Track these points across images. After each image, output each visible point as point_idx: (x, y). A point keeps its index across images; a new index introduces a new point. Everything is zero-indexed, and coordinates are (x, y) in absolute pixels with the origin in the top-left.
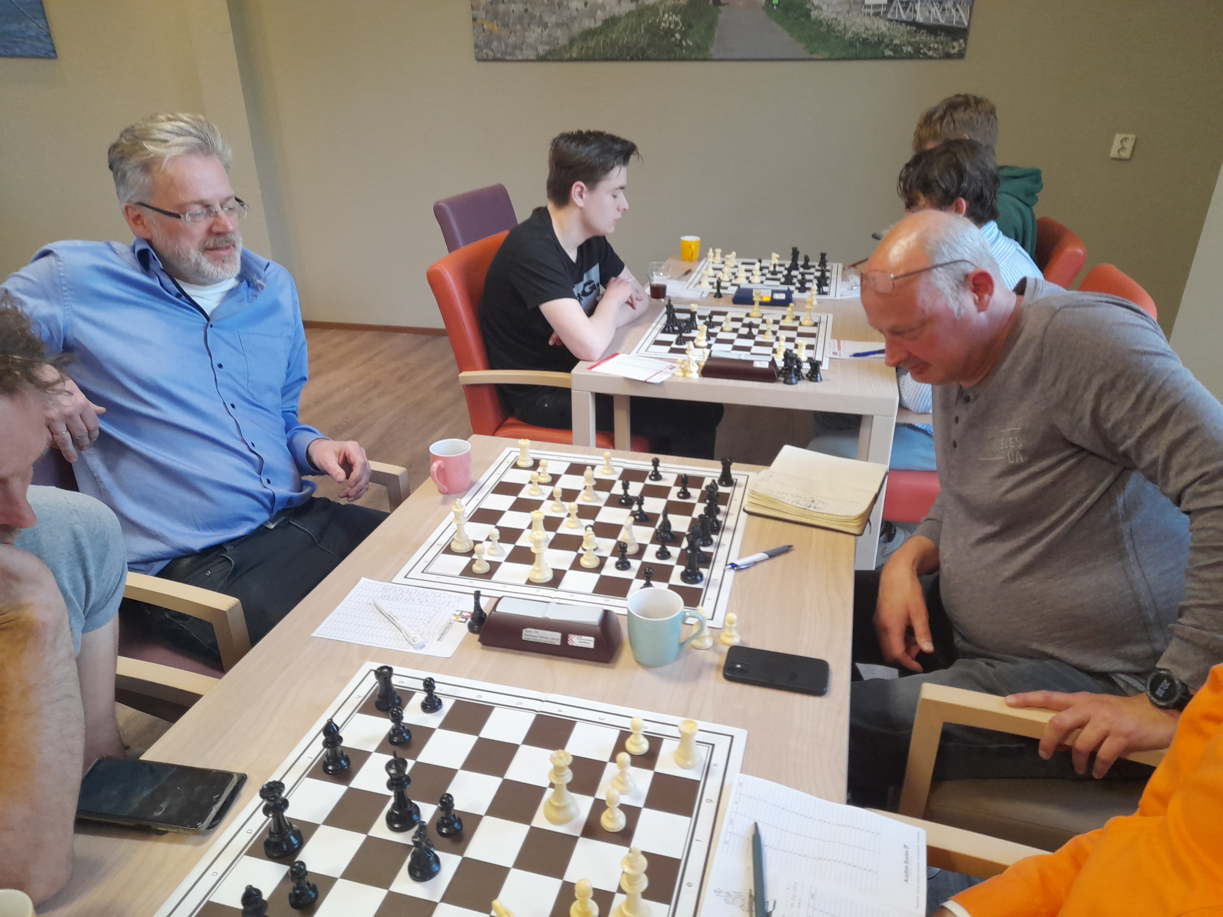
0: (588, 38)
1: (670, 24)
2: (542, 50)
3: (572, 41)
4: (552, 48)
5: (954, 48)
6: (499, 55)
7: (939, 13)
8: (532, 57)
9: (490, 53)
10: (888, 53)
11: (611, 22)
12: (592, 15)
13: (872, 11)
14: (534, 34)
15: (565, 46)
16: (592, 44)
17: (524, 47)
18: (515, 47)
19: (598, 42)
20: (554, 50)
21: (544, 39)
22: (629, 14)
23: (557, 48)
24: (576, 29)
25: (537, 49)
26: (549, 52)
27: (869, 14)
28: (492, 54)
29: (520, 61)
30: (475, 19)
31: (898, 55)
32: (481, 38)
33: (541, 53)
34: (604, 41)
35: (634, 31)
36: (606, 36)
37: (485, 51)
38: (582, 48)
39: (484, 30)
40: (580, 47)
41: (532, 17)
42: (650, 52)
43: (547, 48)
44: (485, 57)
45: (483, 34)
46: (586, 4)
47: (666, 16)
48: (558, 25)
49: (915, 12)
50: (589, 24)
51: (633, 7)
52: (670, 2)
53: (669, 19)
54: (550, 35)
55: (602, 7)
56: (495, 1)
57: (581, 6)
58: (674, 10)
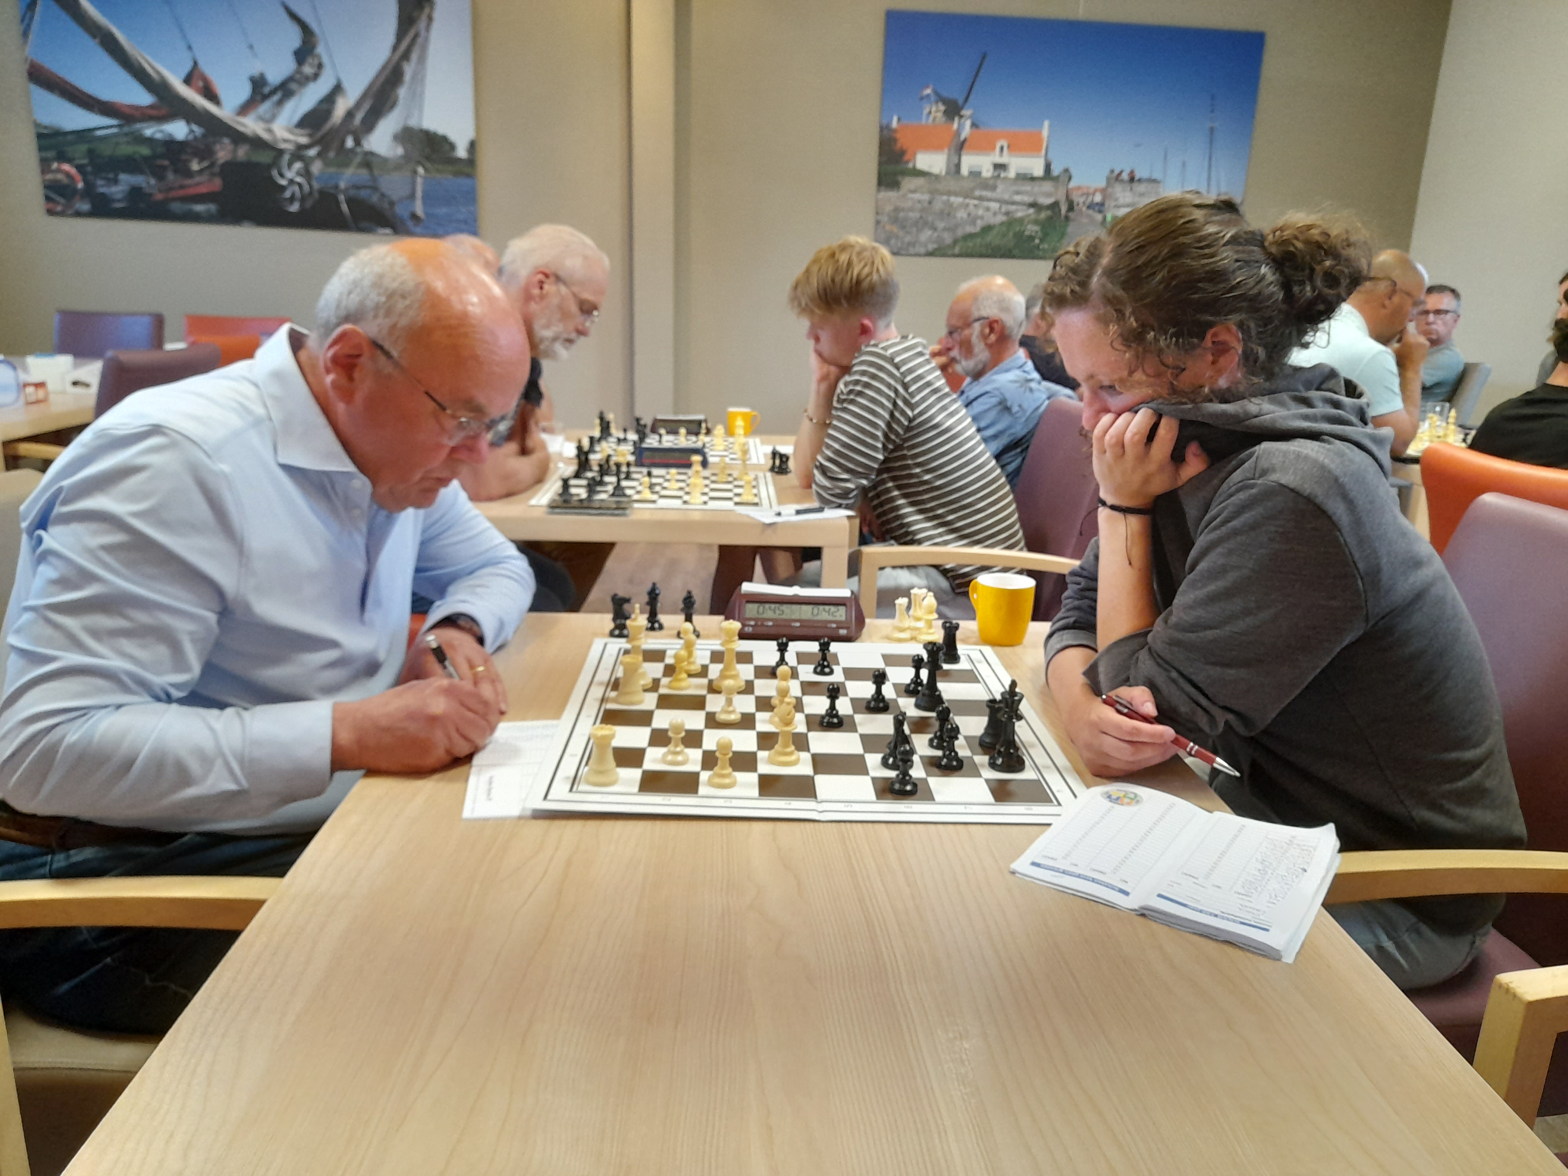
0: (968, 239)
1: (1032, 232)
2: (931, 247)
3: (955, 242)
4: (939, 246)
8: (923, 253)
11: (987, 229)
12: (973, 223)
14: (926, 235)
15: (949, 245)
16: (970, 244)
17: (917, 244)
18: (909, 244)
19: (976, 243)
20: (940, 248)
22: (1002, 224)
23: (943, 246)
24: (960, 232)
25: (927, 247)
26: (936, 249)
29: (912, 255)
30: (878, 222)
32: (882, 236)
33: (930, 250)
34: (981, 243)
35: (1004, 236)
36: (983, 239)
38: (963, 247)
39: (885, 231)
40: (961, 246)
41: (926, 223)
42: (1015, 252)
43: (935, 246)
45: (884, 234)
46: (969, 215)
47: (1029, 226)
48: (945, 229)
50: (970, 229)
51: (1004, 218)
52: (1033, 217)
53: (1031, 229)
54: (938, 236)
55: (982, 218)
56: (897, 209)
57: (965, 216)
58: (1036, 222)
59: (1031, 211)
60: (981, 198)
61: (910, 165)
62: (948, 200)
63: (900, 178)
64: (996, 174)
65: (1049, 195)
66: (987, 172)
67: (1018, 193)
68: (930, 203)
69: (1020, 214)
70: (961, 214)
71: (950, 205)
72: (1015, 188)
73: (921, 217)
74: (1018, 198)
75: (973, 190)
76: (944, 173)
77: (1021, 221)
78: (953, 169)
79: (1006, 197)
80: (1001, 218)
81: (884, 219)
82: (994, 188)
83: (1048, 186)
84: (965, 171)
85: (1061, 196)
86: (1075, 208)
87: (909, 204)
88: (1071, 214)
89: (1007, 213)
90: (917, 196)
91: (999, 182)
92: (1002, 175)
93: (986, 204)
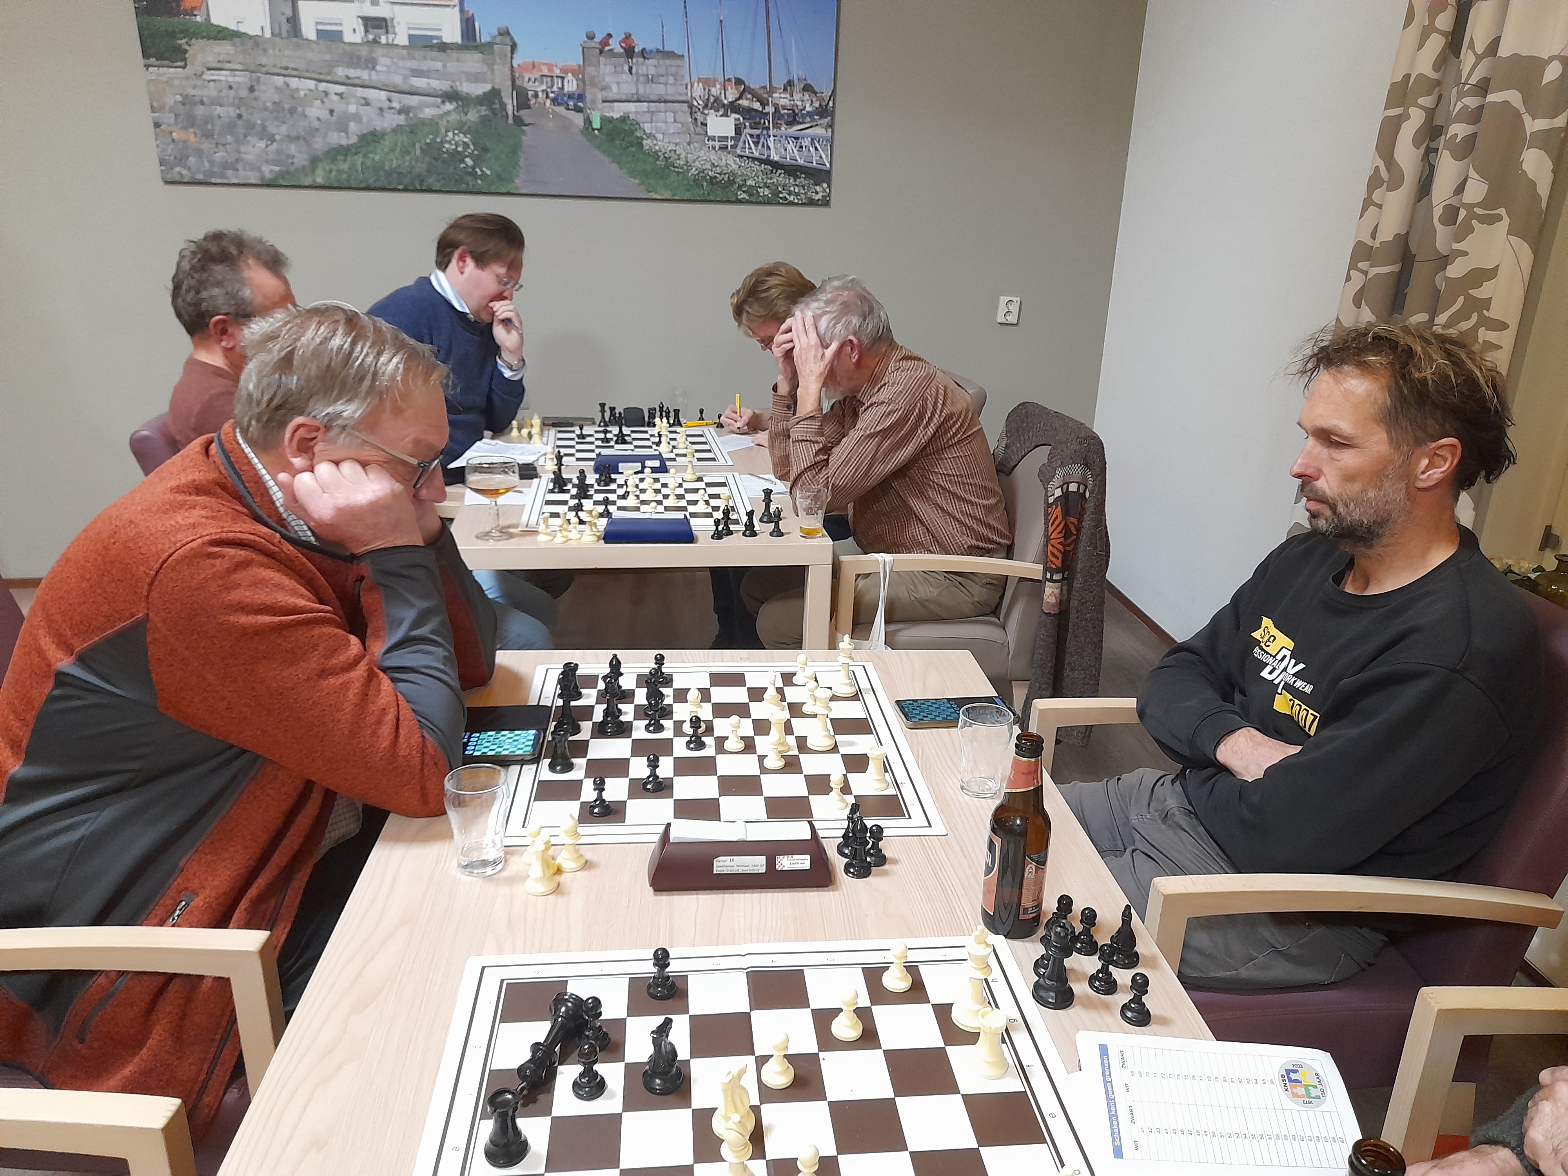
0: (338, 158)
1: (457, 145)
2: (268, 171)
3: (314, 162)
4: (284, 169)
5: (817, 193)
6: (200, 177)
7: (795, 151)
8: (253, 182)
9: (184, 172)
10: (742, 196)
11: (371, 138)
12: (342, 127)
13: (717, 144)
14: (254, 149)
15: (304, 167)
16: (345, 166)
17: (240, 166)
18: (225, 166)
19: (354, 165)
20: (288, 173)
21: (271, 157)
22: (397, 129)
23: (292, 169)
24: (319, 144)
25: (259, 170)
26: (280, 175)
27: (714, 148)
28: (189, 174)
29: (234, 185)
30: (157, 125)
31: (755, 198)
32: (169, 151)
33: (268, 176)
34: (362, 164)
35: (405, 152)
36: (365, 156)
37: (178, 169)
38: (331, 171)
39: (173, 140)
40: (328, 168)
41: (251, 126)
42: (430, 180)
43: (277, 169)
44: (178, 178)
45: (172, 146)
46: (332, 112)
47: (450, 134)
48: (290, 138)
49: (769, 148)
50: (337, 139)
51: (401, 119)
52: (454, 118)
53: (454, 140)
54: (279, 152)
55: (357, 117)
56: (187, 101)
57: (324, 114)
58: (461, 128)
59: (449, 106)
60: (347, 82)
61: (198, 18)
62: (287, 85)
63: (184, 41)
64: (371, 37)
65: (477, 78)
66: (354, 33)
67: (418, 73)
68: (252, 89)
69: (428, 113)
70: (316, 111)
71: (293, 94)
72: (413, 64)
73: (240, 116)
74: (419, 83)
75: (331, 66)
76: (268, 34)
77: (432, 124)
78: (285, 27)
79: (398, 80)
80: (392, 120)
81: (168, 118)
82: (371, 64)
83: (473, 62)
84: (309, 31)
85: (501, 79)
86: (533, 102)
87: (211, 91)
88: (523, 113)
89: (404, 111)
90: (223, 76)
91: (378, 52)
92: (383, 40)
93: (360, 92)
